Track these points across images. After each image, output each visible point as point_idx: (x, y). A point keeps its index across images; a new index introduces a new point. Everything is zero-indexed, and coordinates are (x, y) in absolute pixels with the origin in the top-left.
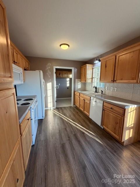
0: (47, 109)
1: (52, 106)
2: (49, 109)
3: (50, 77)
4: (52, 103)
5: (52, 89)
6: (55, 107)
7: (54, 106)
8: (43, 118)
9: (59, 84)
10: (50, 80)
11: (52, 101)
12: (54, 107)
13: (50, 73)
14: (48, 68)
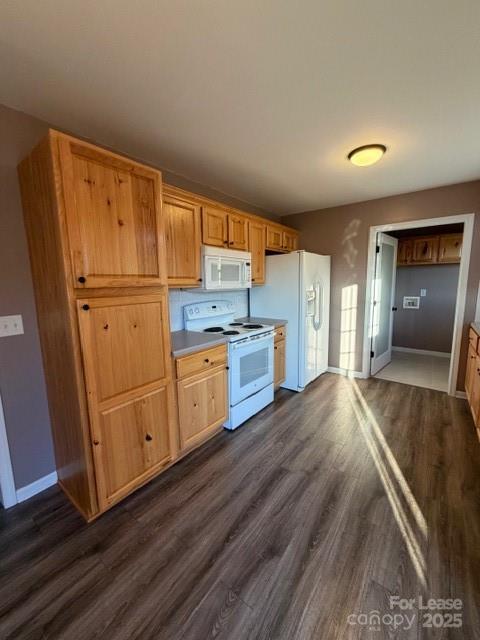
0: (333, 370)
1: (352, 367)
2: (342, 372)
3: (352, 266)
4: (353, 356)
5: (358, 308)
6: (364, 374)
7: (359, 368)
8: (300, 390)
9: (424, 293)
10: (355, 275)
11: (353, 349)
12: (361, 371)
13: (356, 252)
14: (348, 237)
